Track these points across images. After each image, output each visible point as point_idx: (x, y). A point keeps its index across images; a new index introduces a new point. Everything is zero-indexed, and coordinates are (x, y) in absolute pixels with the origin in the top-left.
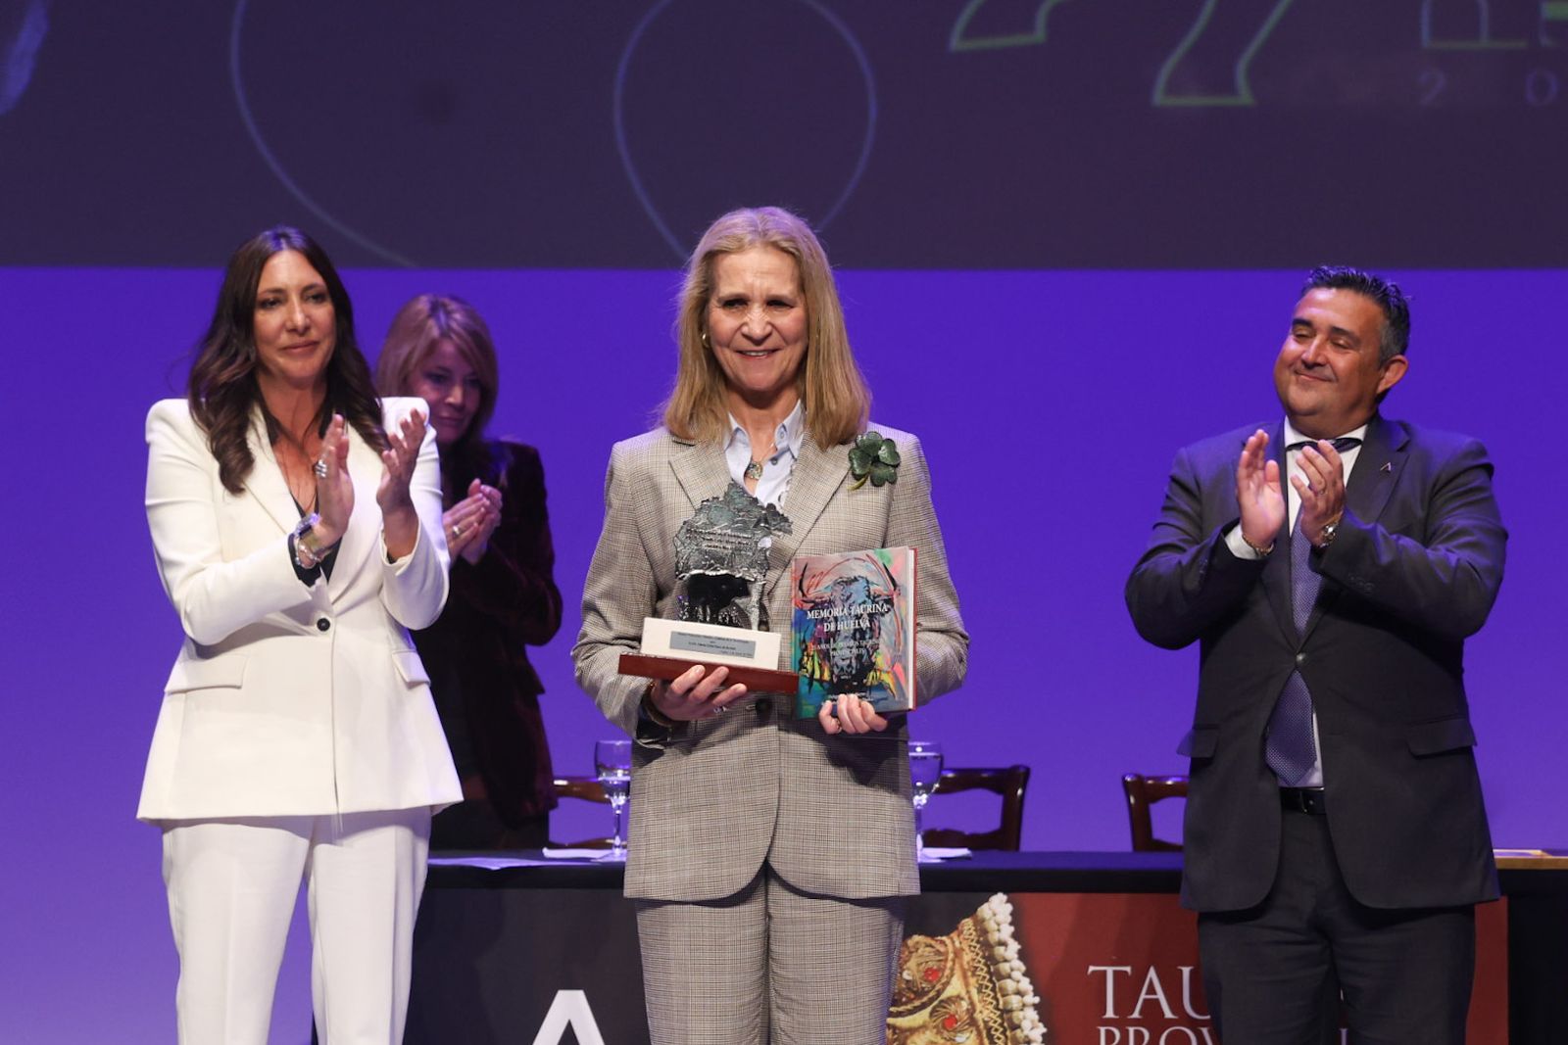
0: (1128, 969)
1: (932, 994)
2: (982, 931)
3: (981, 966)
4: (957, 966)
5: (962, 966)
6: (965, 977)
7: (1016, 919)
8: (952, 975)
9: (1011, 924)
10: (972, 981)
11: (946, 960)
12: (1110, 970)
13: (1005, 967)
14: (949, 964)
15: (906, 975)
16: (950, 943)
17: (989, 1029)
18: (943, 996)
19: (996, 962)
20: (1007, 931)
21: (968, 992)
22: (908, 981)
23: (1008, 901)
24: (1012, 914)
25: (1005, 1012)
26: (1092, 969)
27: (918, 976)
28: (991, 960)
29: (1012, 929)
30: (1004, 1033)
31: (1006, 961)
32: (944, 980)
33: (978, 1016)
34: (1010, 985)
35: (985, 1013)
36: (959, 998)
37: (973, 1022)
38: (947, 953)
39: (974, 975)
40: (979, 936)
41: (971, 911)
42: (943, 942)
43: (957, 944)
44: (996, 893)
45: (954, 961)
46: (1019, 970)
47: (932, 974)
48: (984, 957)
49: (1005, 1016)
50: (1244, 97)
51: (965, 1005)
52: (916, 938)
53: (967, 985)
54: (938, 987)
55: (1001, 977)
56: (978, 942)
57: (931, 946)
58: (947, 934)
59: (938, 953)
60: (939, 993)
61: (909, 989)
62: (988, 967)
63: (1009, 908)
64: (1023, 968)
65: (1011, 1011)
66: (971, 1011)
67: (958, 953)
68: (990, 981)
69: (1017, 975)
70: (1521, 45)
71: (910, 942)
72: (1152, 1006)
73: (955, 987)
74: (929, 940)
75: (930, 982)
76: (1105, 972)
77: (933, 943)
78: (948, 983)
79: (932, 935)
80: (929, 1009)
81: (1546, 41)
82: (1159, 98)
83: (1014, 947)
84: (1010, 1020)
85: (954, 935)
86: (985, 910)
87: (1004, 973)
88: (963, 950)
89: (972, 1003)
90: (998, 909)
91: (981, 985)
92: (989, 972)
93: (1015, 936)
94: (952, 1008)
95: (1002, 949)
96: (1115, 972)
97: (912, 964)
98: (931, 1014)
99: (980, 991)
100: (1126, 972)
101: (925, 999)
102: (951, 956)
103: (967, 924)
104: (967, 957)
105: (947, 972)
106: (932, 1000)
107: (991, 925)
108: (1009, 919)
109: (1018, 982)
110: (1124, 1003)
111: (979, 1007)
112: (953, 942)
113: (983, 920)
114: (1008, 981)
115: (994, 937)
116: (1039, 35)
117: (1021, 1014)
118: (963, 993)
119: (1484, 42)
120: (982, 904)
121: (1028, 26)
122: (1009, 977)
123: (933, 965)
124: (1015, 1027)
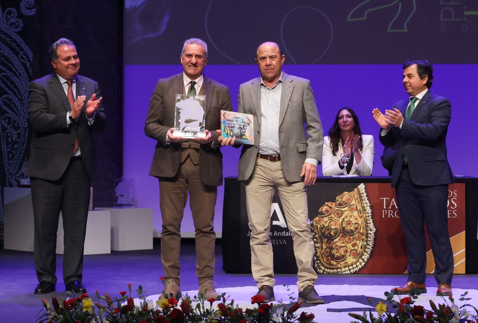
0: (388, 198)
1: (348, 204)
2: (359, 191)
3: (358, 198)
4: (354, 198)
5: (355, 198)
6: (355, 200)
7: (366, 188)
8: (353, 200)
9: (365, 189)
10: (357, 201)
11: (351, 197)
12: (385, 199)
13: (363, 198)
14: (352, 198)
15: (343, 200)
16: (352, 193)
17: (360, 211)
18: (351, 204)
19: (362, 197)
20: (364, 191)
21: (356, 203)
22: (344, 201)
23: (364, 185)
24: (365, 187)
25: (363, 207)
26: (381, 198)
27: (346, 200)
28: (361, 197)
29: (365, 190)
30: (363, 211)
31: (363, 197)
32: (351, 201)
33: (358, 208)
34: (364, 202)
35: (359, 207)
36: (354, 204)
37: (357, 209)
38: (351, 195)
39: (357, 200)
40: (358, 192)
41: (356, 187)
42: (351, 193)
43: (354, 194)
44: (361, 183)
45: (353, 197)
46: (366, 199)
47: (348, 200)
48: (359, 196)
49: (363, 208)
50: (406, 30)
51: (355, 206)
52: (345, 192)
53: (356, 202)
54: (350, 202)
55: (363, 200)
56: (358, 193)
57: (348, 194)
58: (352, 191)
59: (350, 195)
60: (350, 204)
61: (344, 203)
62: (360, 198)
63: (364, 186)
64: (367, 198)
65: (365, 207)
66: (357, 207)
67: (354, 195)
68: (360, 201)
69: (366, 200)
70: (460, 20)
71: (344, 193)
72: (393, 206)
73: (353, 202)
74: (348, 193)
75: (348, 201)
76: (384, 199)
77: (349, 193)
78: (352, 201)
79: (349, 192)
80: (348, 207)
81: (465, 19)
82: (389, 30)
83: (365, 194)
84: (364, 209)
85: (353, 192)
86: (359, 187)
87: (363, 199)
88: (355, 195)
89: (357, 205)
90: (362, 186)
91: (359, 202)
92: (360, 199)
93: (365, 192)
94: (353, 207)
95: (363, 194)
96: (386, 199)
97: (345, 197)
98: (348, 208)
99: (358, 203)
100: (388, 199)
101: (347, 205)
102: (352, 196)
103: (356, 189)
104: (356, 196)
105: (352, 199)
106: (348, 205)
107: (361, 190)
108: (364, 188)
109: (366, 201)
110: (387, 205)
111: (358, 206)
112: (353, 193)
113: (359, 189)
114: (364, 201)
115: (361, 192)
116: (365, 18)
117: (367, 208)
118: (355, 204)
119: (453, 19)
120: (359, 185)
121: (363, 17)
122: (364, 200)
123: (349, 198)
124: (365, 210)
